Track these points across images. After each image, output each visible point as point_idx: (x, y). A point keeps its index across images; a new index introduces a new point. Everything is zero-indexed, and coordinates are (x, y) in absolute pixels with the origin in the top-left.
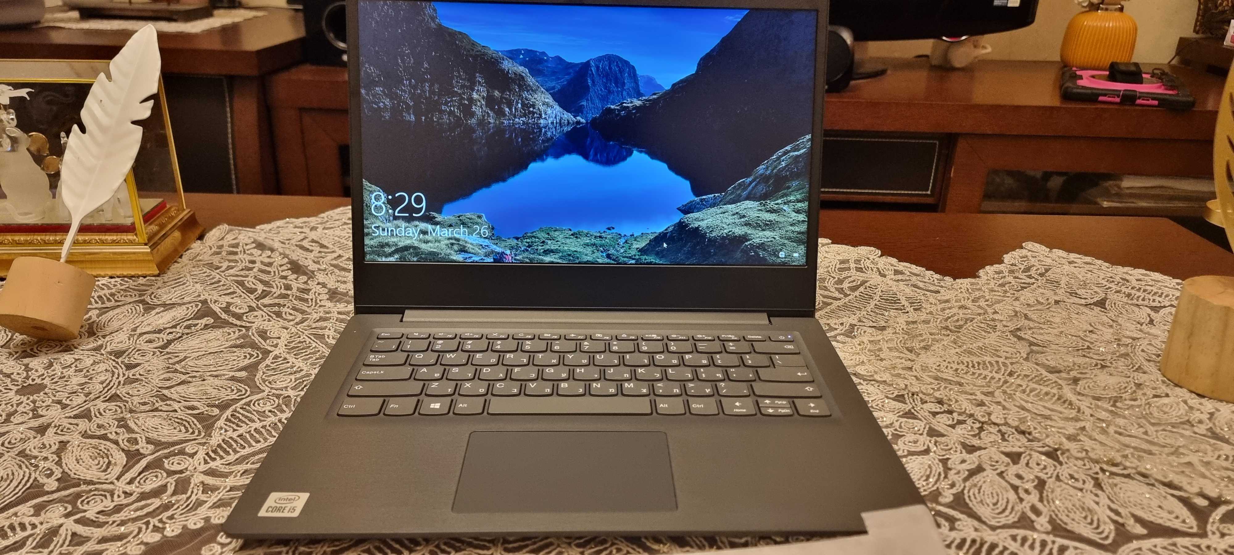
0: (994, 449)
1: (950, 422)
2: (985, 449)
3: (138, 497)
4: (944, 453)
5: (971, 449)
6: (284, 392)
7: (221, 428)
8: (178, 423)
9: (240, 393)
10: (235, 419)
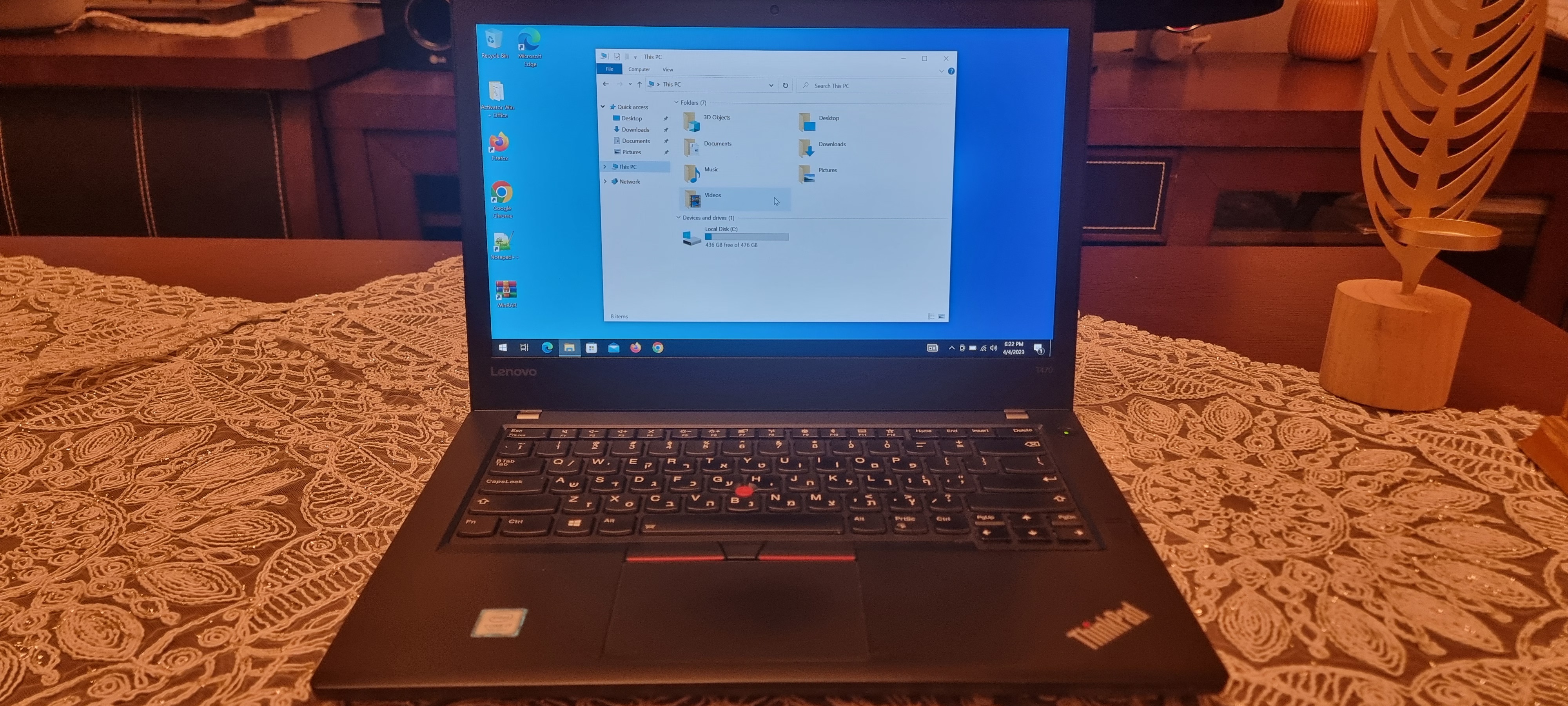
0: (1248, 557)
1: (1191, 525)
2: (1238, 556)
3: (167, 684)
4: (1188, 564)
5: (1221, 558)
6: (342, 530)
7: (266, 583)
8: (207, 577)
9: (284, 533)
10: (284, 568)
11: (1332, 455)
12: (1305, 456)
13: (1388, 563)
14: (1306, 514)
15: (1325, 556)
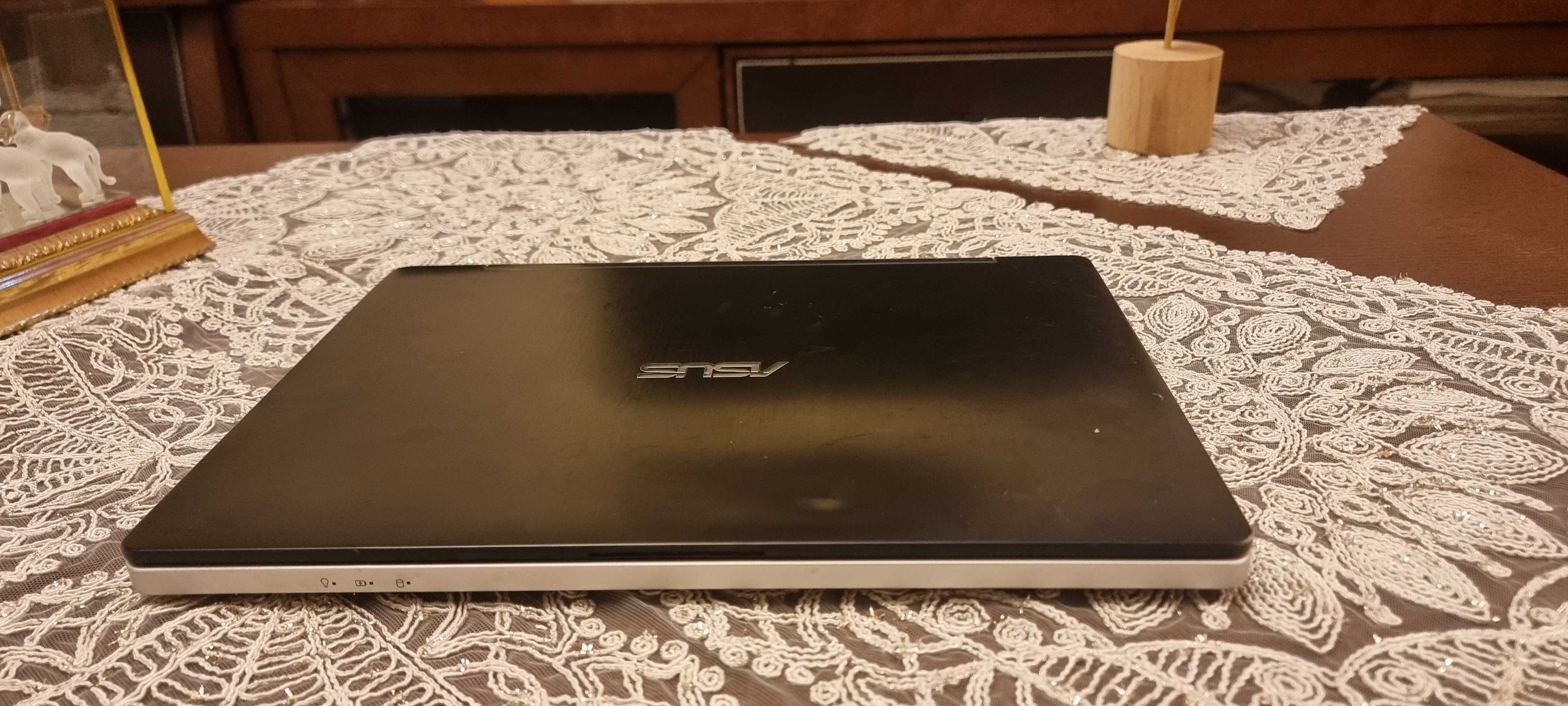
11: (1306, 356)
12: (1268, 360)
13: (1348, 495)
14: (1250, 432)
15: (1261, 485)
